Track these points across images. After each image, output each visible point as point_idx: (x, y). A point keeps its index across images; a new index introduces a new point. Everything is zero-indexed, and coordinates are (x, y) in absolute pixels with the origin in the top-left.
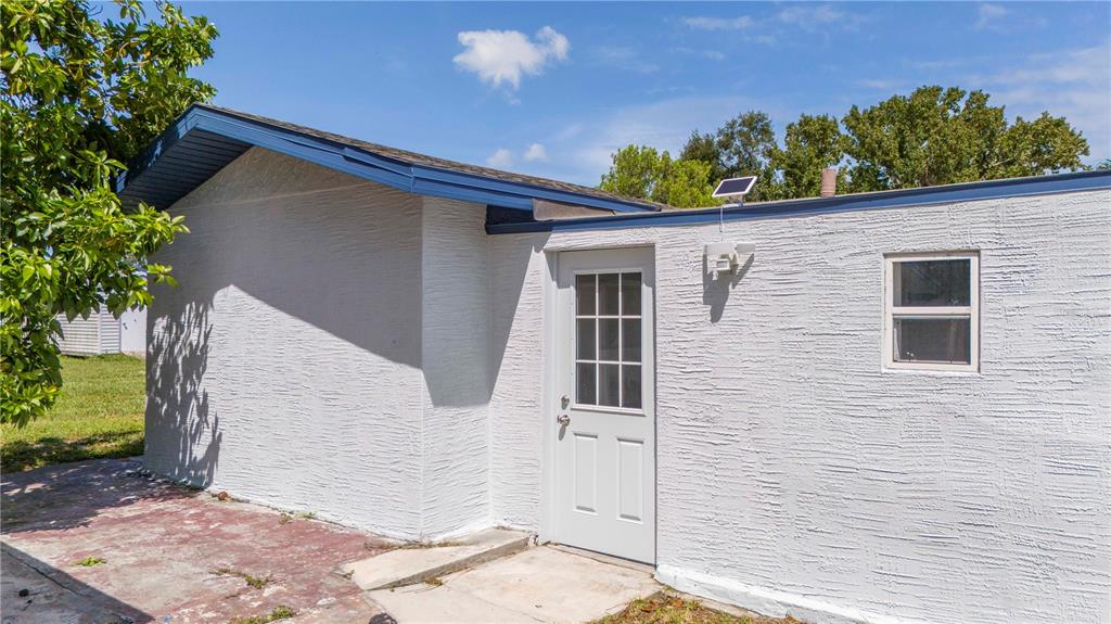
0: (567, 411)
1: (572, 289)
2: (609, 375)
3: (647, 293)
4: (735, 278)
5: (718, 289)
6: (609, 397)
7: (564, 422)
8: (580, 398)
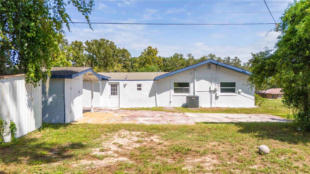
1: (110, 86)
2: (114, 93)
3: (118, 86)
4: (126, 85)
5: (125, 86)
6: (114, 94)
7: (110, 97)
8: (111, 95)
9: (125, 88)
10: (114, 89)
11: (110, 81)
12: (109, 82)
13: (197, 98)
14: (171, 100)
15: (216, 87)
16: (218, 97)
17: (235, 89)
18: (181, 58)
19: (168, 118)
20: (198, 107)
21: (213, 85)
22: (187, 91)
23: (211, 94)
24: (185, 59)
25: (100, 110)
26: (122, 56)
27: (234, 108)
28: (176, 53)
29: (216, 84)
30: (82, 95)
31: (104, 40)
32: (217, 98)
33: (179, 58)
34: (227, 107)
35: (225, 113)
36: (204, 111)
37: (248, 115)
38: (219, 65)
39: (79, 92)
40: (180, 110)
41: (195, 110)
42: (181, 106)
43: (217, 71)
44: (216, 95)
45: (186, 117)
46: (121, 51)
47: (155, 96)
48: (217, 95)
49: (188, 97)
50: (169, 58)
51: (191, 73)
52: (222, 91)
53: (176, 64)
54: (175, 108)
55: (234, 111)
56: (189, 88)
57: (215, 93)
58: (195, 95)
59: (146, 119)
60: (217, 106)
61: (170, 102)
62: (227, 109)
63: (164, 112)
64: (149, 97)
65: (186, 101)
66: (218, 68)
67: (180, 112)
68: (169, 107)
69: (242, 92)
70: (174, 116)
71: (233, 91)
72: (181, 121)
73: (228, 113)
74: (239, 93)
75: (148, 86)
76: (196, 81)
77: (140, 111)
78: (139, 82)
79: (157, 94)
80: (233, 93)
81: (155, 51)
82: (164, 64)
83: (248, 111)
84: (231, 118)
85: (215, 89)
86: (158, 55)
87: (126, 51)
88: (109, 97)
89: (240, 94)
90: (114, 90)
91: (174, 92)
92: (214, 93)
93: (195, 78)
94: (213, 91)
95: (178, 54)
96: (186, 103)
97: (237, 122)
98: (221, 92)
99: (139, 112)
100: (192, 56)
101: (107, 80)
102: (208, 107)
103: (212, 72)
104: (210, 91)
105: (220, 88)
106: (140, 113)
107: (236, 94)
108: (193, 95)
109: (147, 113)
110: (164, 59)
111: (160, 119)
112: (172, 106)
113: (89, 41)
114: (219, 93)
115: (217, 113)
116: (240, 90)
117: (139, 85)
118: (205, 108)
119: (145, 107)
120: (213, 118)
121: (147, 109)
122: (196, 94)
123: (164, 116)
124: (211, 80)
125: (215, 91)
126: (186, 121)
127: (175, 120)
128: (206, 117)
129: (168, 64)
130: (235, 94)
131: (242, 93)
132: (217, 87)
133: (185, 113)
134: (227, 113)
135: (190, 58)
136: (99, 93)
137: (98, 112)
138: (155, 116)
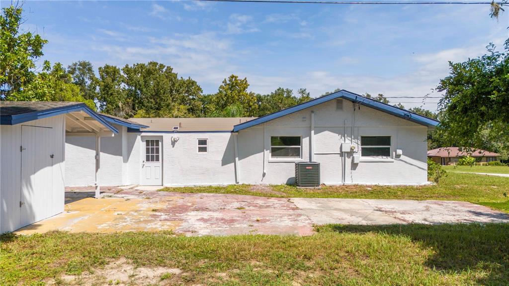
0: (144, 163)
1: (145, 142)
2: (153, 157)
3: (160, 143)
4: (176, 141)
5: (174, 143)
6: (152, 160)
7: (144, 165)
8: (147, 161)
9: (173, 147)
10: (152, 149)
11: (143, 134)
12: (142, 137)
13: (316, 166)
14: (265, 171)
15: (353, 145)
16: (357, 164)
17: (389, 148)
18: (288, 97)
19: (254, 212)
20: (318, 184)
21: (347, 141)
22: (297, 153)
23: (343, 158)
24: (295, 98)
25: (118, 192)
26: (187, 92)
27: (388, 187)
28: (280, 88)
29: (353, 140)
30: (63, 164)
31: (155, 64)
32: (354, 166)
33: (285, 96)
34: (374, 184)
35: (372, 198)
36: (329, 193)
37: (420, 204)
38: (359, 102)
39: (52, 156)
40: (283, 192)
41: (312, 192)
42: (285, 183)
43: (354, 113)
44: (353, 161)
45: (293, 209)
46: (184, 83)
47: (233, 164)
48: (355, 162)
49: (298, 166)
50: (268, 96)
51: (304, 118)
52: (365, 152)
53: (280, 106)
54: (272, 186)
55: (389, 192)
56: (300, 147)
57: (351, 157)
58: (312, 161)
59: (206, 215)
60: (355, 183)
61: (264, 175)
62: (376, 188)
63: (248, 198)
64: (222, 165)
65: (294, 172)
66: (357, 108)
67: (283, 197)
68: (261, 185)
69: (403, 154)
70: (268, 207)
71: (386, 153)
72: (281, 221)
73: (379, 198)
74: (398, 156)
75: (219, 142)
76: (315, 134)
77: (200, 195)
78: (202, 136)
79: (237, 159)
80: (385, 157)
81: (244, 84)
82: (259, 106)
83: (417, 193)
84: (389, 212)
85: (351, 149)
86: (248, 91)
87: (193, 83)
88: (142, 166)
89: (400, 158)
90: (153, 151)
91: (272, 156)
92: (349, 157)
93: (313, 126)
94: (347, 152)
95: (283, 90)
96: (294, 176)
97: (404, 223)
98: (363, 155)
99: (196, 198)
100: (307, 93)
101: (137, 131)
102: (338, 185)
103: (345, 115)
104: (342, 154)
105: (360, 147)
106: (199, 200)
107: (392, 158)
108: (308, 161)
109: (213, 199)
110: (260, 97)
111: (236, 215)
112: (268, 184)
113: (129, 67)
114: (358, 157)
115: (356, 197)
116: (400, 152)
117: (203, 142)
118: (331, 187)
119: (214, 184)
120: (352, 213)
121: (217, 190)
122: (315, 159)
123: (247, 208)
124: (343, 132)
125: (351, 153)
126: (293, 223)
127: (267, 218)
128: (336, 209)
129: (266, 105)
130: (389, 159)
131: (403, 157)
132: (356, 145)
133: (292, 199)
134: (376, 198)
135: (303, 97)
136: (121, 158)
137: (110, 197)
138: (228, 207)
